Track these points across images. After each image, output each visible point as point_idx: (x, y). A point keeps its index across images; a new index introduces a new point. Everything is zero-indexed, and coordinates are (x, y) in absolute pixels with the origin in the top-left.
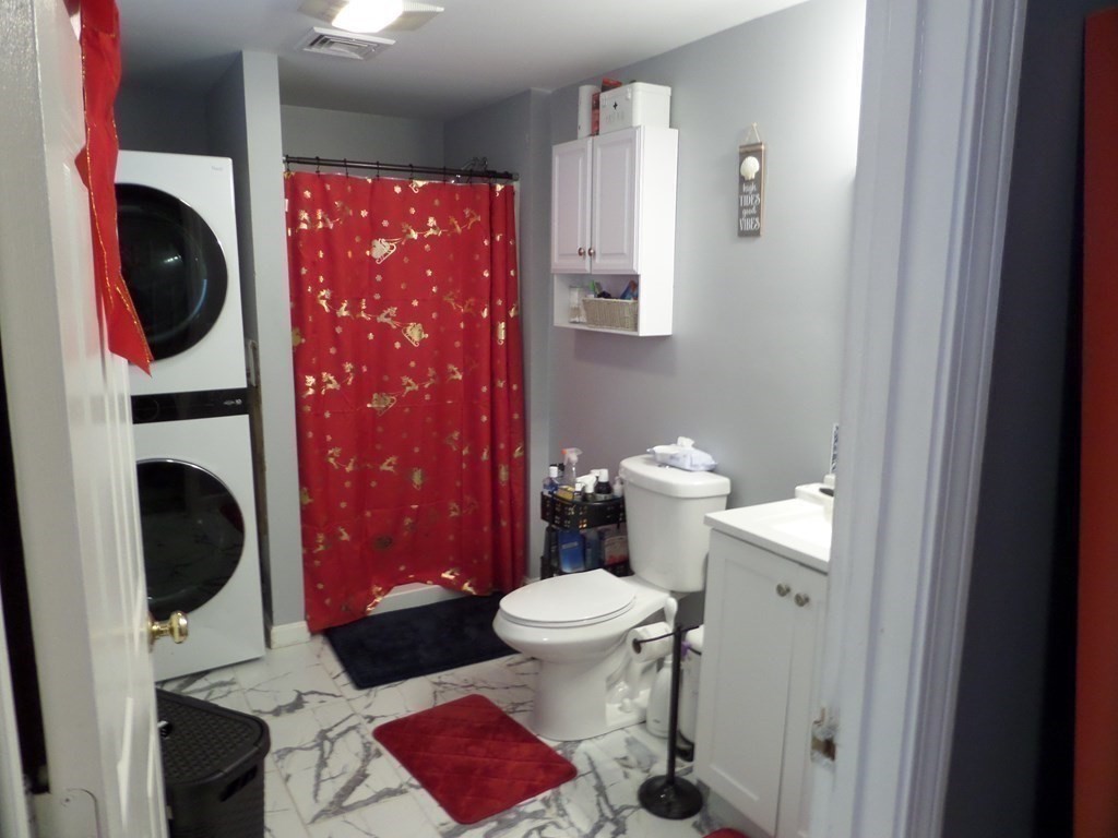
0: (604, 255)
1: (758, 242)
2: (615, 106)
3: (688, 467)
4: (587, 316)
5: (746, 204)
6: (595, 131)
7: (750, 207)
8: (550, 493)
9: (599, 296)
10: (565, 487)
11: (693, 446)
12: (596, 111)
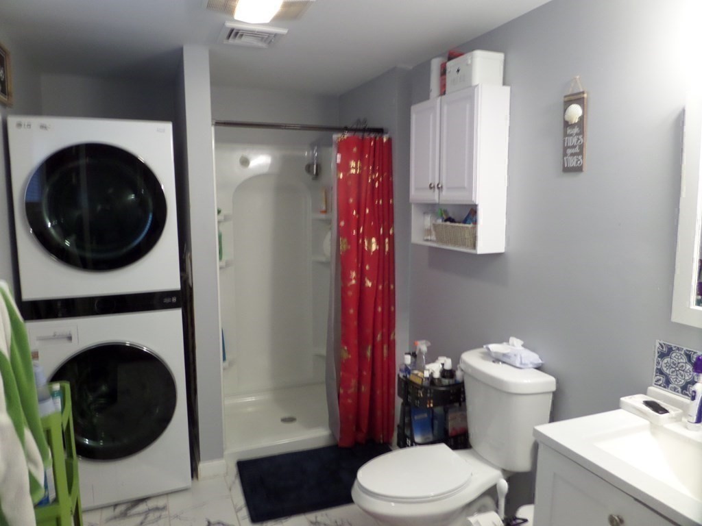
0: (448, 188)
1: (581, 176)
2: (458, 71)
3: (518, 365)
4: (437, 236)
5: (570, 144)
6: (443, 92)
7: (574, 147)
8: (404, 376)
9: (446, 221)
10: (416, 372)
11: (523, 346)
12: (443, 77)
